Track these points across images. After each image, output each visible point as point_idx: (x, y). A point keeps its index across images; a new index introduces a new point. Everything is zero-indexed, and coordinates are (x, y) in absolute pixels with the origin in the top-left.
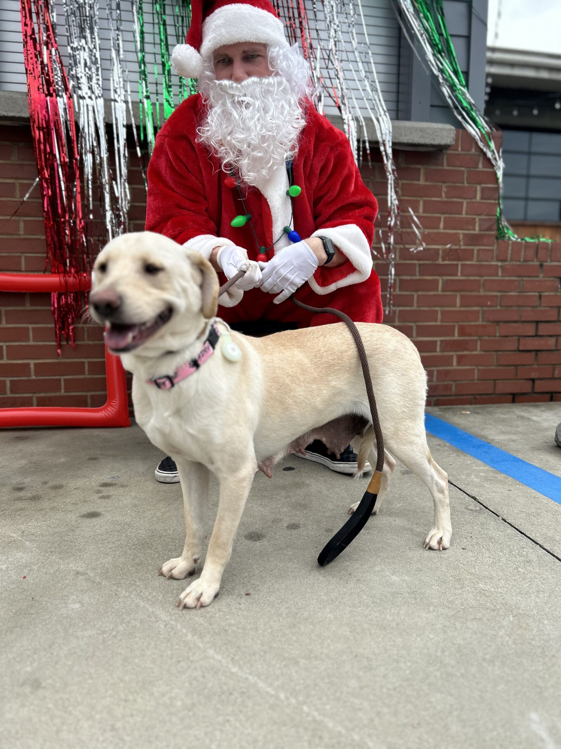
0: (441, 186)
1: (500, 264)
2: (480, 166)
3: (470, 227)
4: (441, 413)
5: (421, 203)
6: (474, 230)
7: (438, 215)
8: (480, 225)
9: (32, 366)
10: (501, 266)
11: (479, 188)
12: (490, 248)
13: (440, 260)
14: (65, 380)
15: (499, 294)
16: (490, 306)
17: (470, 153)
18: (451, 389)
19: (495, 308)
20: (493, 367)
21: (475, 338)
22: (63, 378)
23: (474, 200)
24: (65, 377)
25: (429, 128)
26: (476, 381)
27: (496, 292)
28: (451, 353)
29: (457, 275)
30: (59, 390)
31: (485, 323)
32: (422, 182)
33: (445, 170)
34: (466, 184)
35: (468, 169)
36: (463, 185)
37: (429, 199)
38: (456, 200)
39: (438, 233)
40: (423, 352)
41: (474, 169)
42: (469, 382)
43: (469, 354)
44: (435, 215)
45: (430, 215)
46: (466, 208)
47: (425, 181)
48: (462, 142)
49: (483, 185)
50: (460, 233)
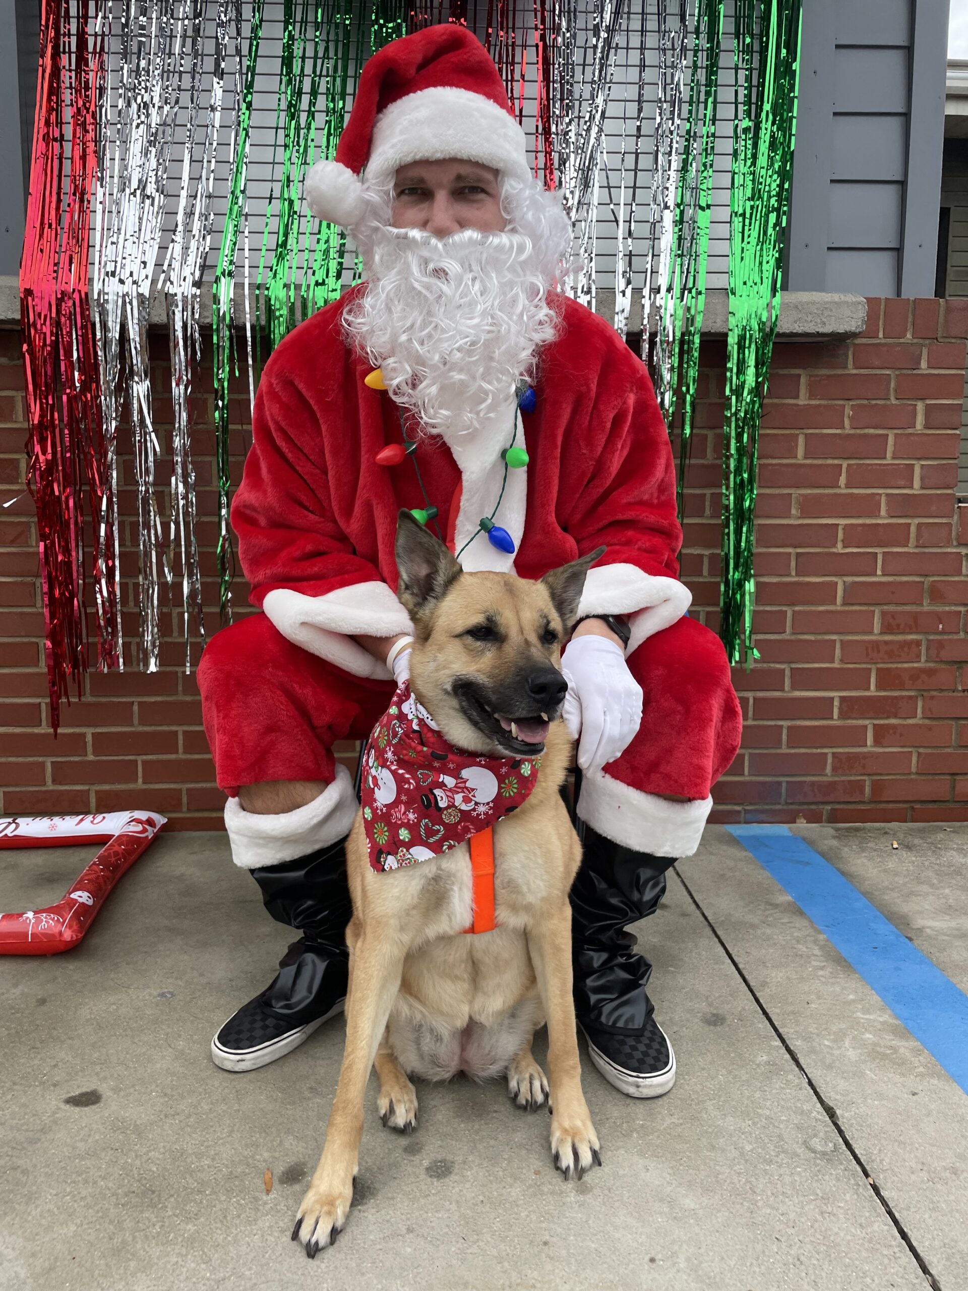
0: (844, 406)
1: (964, 551)
2: (924, 364)
3: (902, 483)
5: (801, 440)
6: (911, 487)
7: (836, 462)
8: (922, 479)
10: (966, 556)
12: (944, 520)
13: (840, 545)
15: (962, 609)
16: (943, 632)
17: (902, 340)
18: (862, 791)
19: (955, 637)
20: (949, 750)
21: (912, 693)
23: (910, 431)
25: (813, 303)
26: (913, 777)
27: (956, 605)
28: (861, 722)
29: (874, 574)
30: (135, 780)
31: (932, 665)
32: (803, 400)
33: (849, 375)
34: (894, 401)
35: (897, 372)
36: (888, 402)
37: (817, 431)
38: (871, 431)
39: (836, 495)
40: (804, 719)
41: (909, 372)
42: (898, 777)
43: (900, 725)
44: (830, 462)
45: (819, 462)
46: (895, 445)
47: (810, 399)
48: (885, 321)
49: (928, 402)
50: (880, 495)
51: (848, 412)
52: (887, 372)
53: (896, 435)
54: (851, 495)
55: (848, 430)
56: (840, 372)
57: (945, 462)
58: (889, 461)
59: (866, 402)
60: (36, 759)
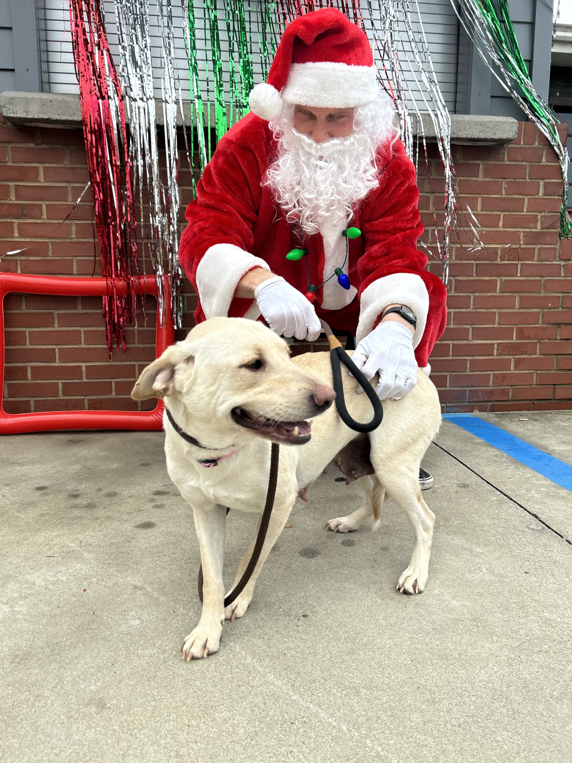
0: (502, 182)
1: (562, 263)
2: (544, 160)
3: (531, 225)
4: (497, 419)
5: (480, 200)
6: (536, 228)
7: (497, 213)
8: (542, 223)
9: (84, 369)
10: (564, 265)
11: (542, 183)
12: (553, 246)
13: (499, 259)
14: (116, 383)
15: (561, 295)
16: (550, 308)
17: (533, 146)
18: (508, 394)
19: (557, 310)
20: (552, 372)
21: (535, 341)
22: (113, 381)
23: (536, 197)
24: (116, 380)
25: (490, 122)
26: (534, 386)
27: (558, 293)
28: (508, 357)
29: (517, 276)
30: (111, 393)
31: (545, 325)
32: (481, 178)
33: (505, 164)
34: (528, 180)
35: (530, 164)
36: (525, 181)
37: (488, 196)
38: (516, 196)
39: (497, 231)
40: (479, 356)
41: (536, 164)
42: (527, 387)
43: (528, 358)
44: (494, 213)
45: (489, 213)
46: (528, 204)
47: (485, 177)
48: (524, 135)
49: (546, 181)
50: (520, 232)
51: (504, 185)
52: (525, 164)
53: (529, 199)
54: (505, 231)
55: (504, 196)
56: (500, 163)
57: (554, 214)
58: (525, 213)
59: (513, 180)
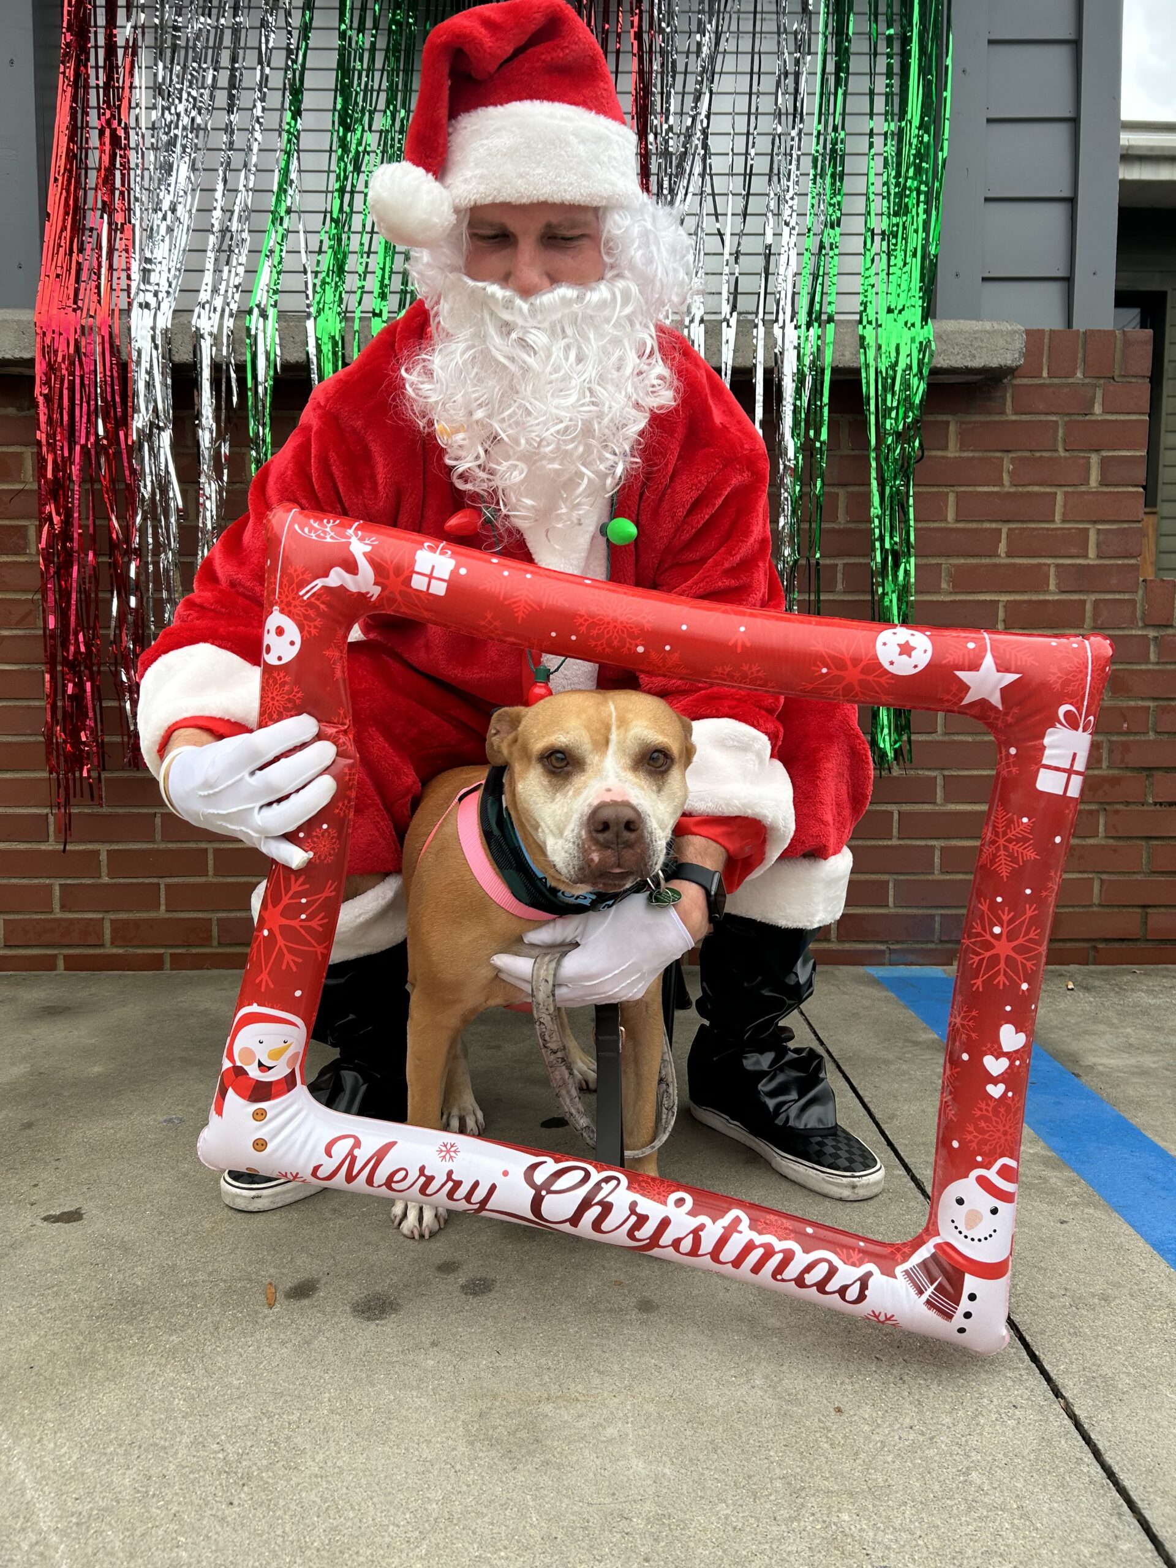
0: (1002, 459)
1: (1152, 633)
3: (1074, 551)
5: (952, 498)
6: (1086, 556)
7: (994, 525)
8: (1098, 546)
10: (1156, 638)
11: (1094, 459)
12: (1127, 597)
15: (1151, 704)
16: (1128, 733)
17: (1071, 380)
19: (1143, 738)
20: (1139, 877)
21: (1093, 807)
23: (1083, 489)
26: (1095, 909)
27: (1142, 699)
30: (157, 907)
31: (1115, 772)
33: (1008, 422)
34: (1062, 453)
35: (1066, 419)
36: (1055, 454)
37: (970, 489)
38: (1036, 489)
39: (995, 565)
40: (961, 838)
41: (1080, 418)
42: (1077, 910)
43: (1078, 845)
44: (987, 525)
45: (974, 525)
46: (1065, 506)
47: (961, 450)
48: (1049, 357)
49: (1104, 454)
50: (1049, 565)
51: (1008, 466)
52: (1054, 418)
53: (1066, 494)
54: (1014, 565)
55: (1008, 488)
56: (997, 418)
57: (1126, 526)
58: (1058, 524)
59: (1028, 454)
60: (42, 881)
